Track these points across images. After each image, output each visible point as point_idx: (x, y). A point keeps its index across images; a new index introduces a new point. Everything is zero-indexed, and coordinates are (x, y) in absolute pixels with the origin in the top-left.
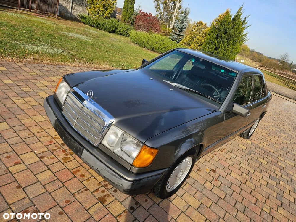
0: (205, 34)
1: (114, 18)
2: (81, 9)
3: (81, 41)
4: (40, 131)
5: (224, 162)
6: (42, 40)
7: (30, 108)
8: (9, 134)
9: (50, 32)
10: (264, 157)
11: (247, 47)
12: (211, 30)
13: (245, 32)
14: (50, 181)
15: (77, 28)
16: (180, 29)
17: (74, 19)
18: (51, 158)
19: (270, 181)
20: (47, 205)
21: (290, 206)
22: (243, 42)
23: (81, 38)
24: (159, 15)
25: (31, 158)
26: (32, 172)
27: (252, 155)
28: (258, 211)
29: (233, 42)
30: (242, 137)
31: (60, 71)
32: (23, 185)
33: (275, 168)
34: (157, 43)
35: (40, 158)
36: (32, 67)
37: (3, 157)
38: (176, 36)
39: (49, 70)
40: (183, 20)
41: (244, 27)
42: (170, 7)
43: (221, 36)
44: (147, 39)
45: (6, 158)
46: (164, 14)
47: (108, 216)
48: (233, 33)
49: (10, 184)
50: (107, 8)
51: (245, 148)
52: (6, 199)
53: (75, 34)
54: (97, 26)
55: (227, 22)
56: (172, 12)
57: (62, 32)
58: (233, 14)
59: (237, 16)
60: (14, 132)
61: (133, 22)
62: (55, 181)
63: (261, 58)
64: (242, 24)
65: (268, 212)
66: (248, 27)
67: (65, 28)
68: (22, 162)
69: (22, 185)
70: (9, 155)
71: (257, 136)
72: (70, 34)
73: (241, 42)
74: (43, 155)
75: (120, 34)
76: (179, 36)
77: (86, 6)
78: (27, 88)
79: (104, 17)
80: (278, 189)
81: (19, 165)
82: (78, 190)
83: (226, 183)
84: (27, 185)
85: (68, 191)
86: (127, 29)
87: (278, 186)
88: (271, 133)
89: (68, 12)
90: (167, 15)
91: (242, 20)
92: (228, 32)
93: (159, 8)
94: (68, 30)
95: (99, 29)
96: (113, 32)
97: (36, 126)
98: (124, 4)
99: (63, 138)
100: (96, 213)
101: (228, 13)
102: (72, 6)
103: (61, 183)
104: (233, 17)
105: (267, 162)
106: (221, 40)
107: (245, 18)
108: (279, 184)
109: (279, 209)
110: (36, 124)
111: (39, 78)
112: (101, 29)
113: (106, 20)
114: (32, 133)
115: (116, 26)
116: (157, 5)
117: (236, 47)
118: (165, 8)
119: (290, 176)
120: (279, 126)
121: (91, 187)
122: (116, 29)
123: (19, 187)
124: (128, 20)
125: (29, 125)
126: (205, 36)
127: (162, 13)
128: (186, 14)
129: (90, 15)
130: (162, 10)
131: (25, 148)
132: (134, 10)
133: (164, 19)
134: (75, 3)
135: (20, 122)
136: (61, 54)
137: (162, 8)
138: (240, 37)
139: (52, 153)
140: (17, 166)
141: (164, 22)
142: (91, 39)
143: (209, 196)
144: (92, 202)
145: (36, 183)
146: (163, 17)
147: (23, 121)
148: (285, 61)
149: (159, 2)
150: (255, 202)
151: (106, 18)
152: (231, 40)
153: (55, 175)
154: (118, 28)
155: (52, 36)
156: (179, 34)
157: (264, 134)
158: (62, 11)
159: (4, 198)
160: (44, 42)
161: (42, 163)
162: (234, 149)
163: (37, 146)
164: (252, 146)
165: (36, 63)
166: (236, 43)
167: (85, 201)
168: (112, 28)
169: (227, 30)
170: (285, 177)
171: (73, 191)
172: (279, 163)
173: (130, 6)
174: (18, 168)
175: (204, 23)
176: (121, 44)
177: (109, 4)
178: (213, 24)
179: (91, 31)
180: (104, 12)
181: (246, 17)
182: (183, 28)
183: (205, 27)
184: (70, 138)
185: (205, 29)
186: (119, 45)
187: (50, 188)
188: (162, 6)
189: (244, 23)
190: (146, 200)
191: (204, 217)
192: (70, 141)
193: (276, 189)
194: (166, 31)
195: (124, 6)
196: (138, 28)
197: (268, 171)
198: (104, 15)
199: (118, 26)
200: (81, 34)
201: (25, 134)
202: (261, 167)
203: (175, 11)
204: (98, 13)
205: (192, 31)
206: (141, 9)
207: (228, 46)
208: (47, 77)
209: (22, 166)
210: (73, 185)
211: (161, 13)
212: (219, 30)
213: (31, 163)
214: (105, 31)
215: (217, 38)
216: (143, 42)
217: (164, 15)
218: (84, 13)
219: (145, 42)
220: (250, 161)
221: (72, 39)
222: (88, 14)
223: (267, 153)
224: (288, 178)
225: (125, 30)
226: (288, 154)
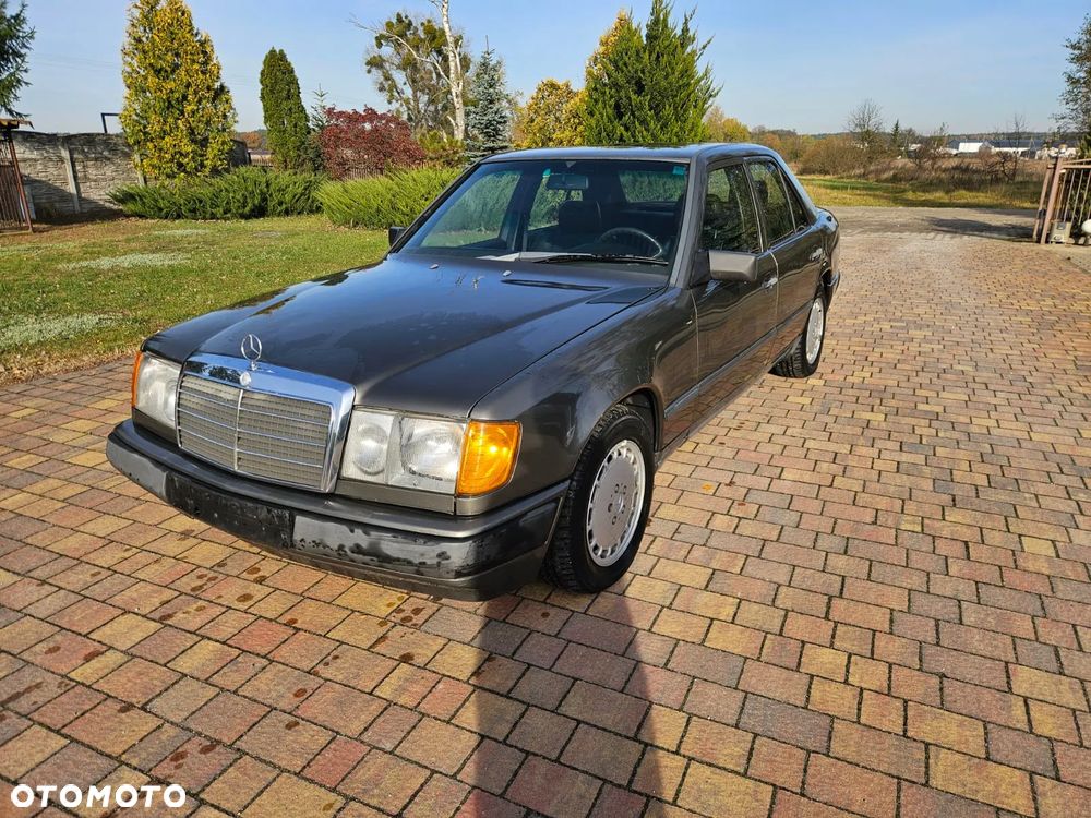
0: (576, 116)
1: (245, 163)
2: (109, 170)
3: (155, 272)
4: (126, 555)
5: (753, 454)
6: (10, 308)
7: (63, 508)
8: (26, 593)
9: (26, 276)
10: (873, 406)
11: (737, 126)
12: (590, 96)
13: (700, 68)
14: (220, 665)
15: (121, 238)
16: (487, 128)
17: (97, 214)
18: (197, 610)
19: (905, 458)
20: (238, 721)
21: (978, 497)
22: (710, 102)
23: (148, 262)
24: (402, 110)
25: (131, 629)
26: (151, 661)
27: (834, 412)
28: (889, 536)
29: (675, 109)
30: (790, 376)
31: (116, 377)
32: (138, 700)
33: (913, 421)
34: (426, 199)
35: (160, 620)
36: (14, 395)
37: (36, 654)
38: (483, 155)
39: (76, 386)
40: (489, 94)
41: (694, 53)
42: (431, 73)
43: (630, 104)
44: (389, 197)
45: (46, 653)
46: (417, 100)
47: (440, 686)
48: (664, 83)
49: (94, 711)
50: (206, 139)
51: (808, 401)
52: (100, 748)
53: (123, 258)
54: (194, 211)
55: (632, 52)
56: (443, 85)
57: (72, 266)
58: (641, 21)
59: (656, 22)
60: (38, 585)
61: (319, 156)
62: (240, 659)
63: (794, 144)
64: (683, 45)
65: (919, 529)
66: (704, 47)
67: (77, 250)
68: (105, 648)
69: (134, 701)
70: (52, 645)
71: (837, 361)
72: (105, 263)
73: (700, 103)
74: (167, 609)
75: (287, 213)
76: (493, 152)
77: (127, 156)
78: (24, 458)
79: (207, 170)
80: (933, 469)
81: (101, 658)
82: (320, 658)
83: (776, 500)
84: (150, 697)
85: (289, 669)
86: (305, 189)
87: (933, 461)
88: (878, 340)
89: (66, 197)
90: (431, 101)
91: (678, 32)
92: (647, 81)
93: (394, 86)
94: (91, 254)
95: (204, 218)
96: (260, 212)
97: (106, 548)
98: (261, 104)
99: (216, 515)
100: (402, 690)
101: (624, 23)
102: (74, 172)
103: (258, 659)
104: (644, 32)
105: (886, 415)
106: (634, 117)
107: (686, 23)
108: (934, 455)
109: (946, 513)
110: (101, 543)
111: (52, 420)
112: (213, 217)
113: (217, 181)
114: (101, 570)
115: (261, 190)
116: (382, 78)
117: (690, 125)
118: (414, 81)
119: (963, 428)
120: (898, 314)
121: (359, 638)
122: (264, 199)
123: (127, 707)
124: (299, 156)
125: (81, 552)
126: (580, 124)
127: (412, 102)
128: (492, 73)
129: (151, 184)
130: (408, 92)
131: (97, 611)
132: (306, 116)
133: (426, 120)
134: (80, 156)
135: (47, 554)
136: (100, 329)
137: (405, 84)
138: (691, 88)
139: (196, 597)
140: (93, 661)
141: (430, 129)
142: (189, 256)
143: (732, 547)
144: (377, 670)
145: (176, 682)
146: (419, 112)
147: (56, 548)
148: (872, 128)
149: (387, 65)
150: (873, 520)
151: (215, 171)
152: (667, 107)
153: (229, 646)
154: (271, 195)
155: (42, 288)
156: (491, 145)
157: (858, 349)
158: (43, 200)
159: (89, 747)
160: (21, 311)
161: (173, 631)
162: (776, 412)
163: (135, 595)
164: (827, 390)
165: (22, 382)
166: (685, 111)
167: (357, 676)
168: (248, 200)
169: (640, 78)
170: (948, 434)
171: (307, 665)
172: (921, 406)
173: (285, 105)
174: (98, 665)
175: (560, 82)
176: (301, 241)
177: (208, 123)
178: (590, 73)
179: (179, 233)
180: (202, 156)
181: (686, 20)
182: (500, 123)
183: (570, 94)
184: (236, 502)
185: (572, 101)
186: (295, 244)
187: (230, 679)
188: (400, 77)
189: (685, 39)
190: (545, 615)
191: (731, 599)
192: (239, 512)
193: (927, 470)
194: (444, 150)
195: (266, 111)
196: (343, 170)
197: (894, 435)
198: (202, 165)
199: (268, 186)
200: (143, 251)
201: (81, 576)
202: (870, 433)
203: (452, 76)
204: (180, 165)
205: (532, 121)
206: (329, 105)
207: (662, 128)
208: (78, 408)
209: (112, 658)
210: (300, 652)
211: (407, 102)
212: (616, 85)
213: (137, 641)
214: (228, 219)
215: (620, 116)
216: (378, 211)
217: (421, 105)
218: (128, 183)
219: (385, 206)
220: (832, 427)
221: (118, 275)
222: (146, 182)
223: (879, 394)
224: (956, 435)
225: (300, 190)
226: (942, 375)
